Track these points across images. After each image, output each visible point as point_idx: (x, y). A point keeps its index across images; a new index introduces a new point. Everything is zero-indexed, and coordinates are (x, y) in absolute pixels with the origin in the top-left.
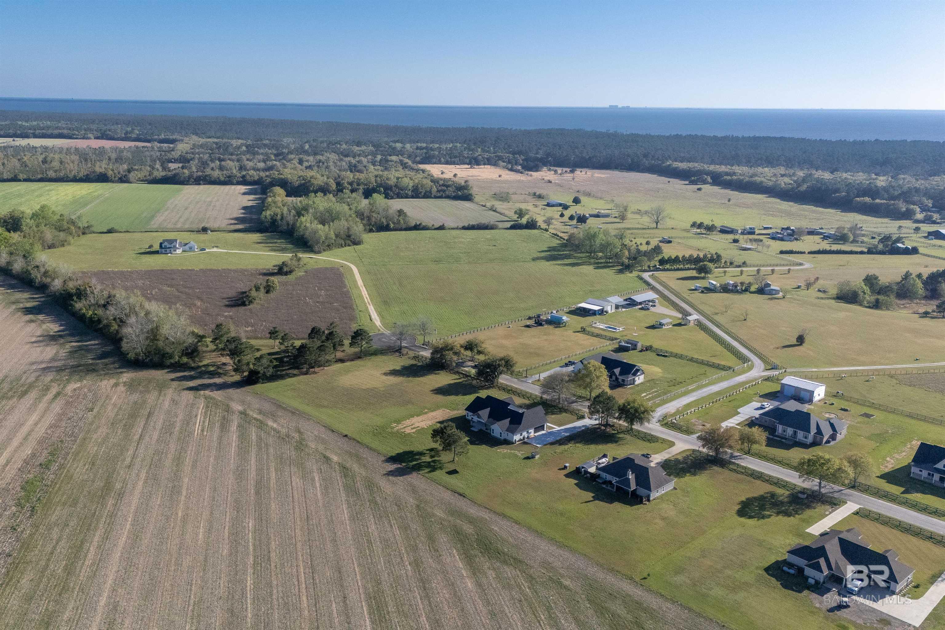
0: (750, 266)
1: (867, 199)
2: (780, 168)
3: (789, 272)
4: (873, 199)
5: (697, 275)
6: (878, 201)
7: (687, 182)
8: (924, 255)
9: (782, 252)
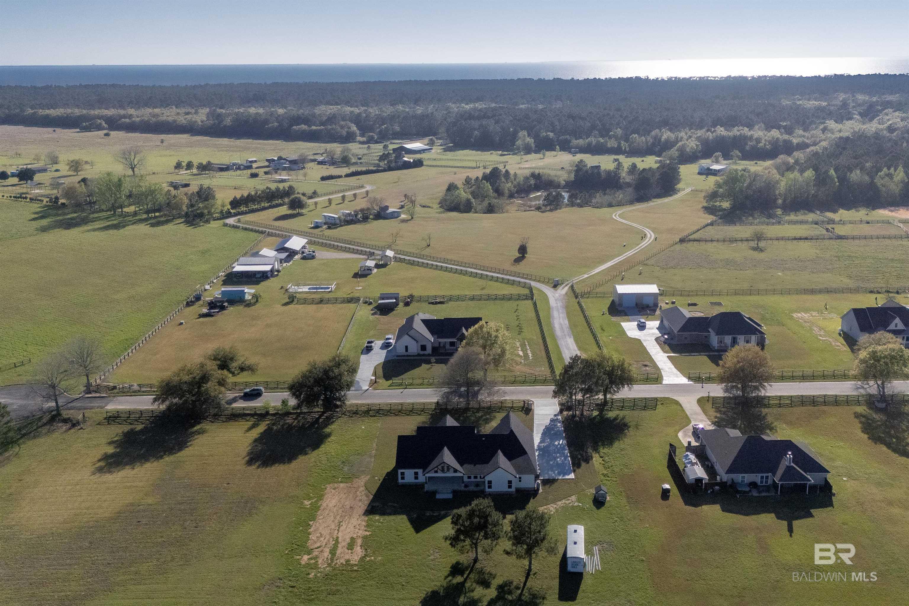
0: (321, 196)
1: (304, 127)
2: (172, 108)
3: (367, 195)
4: (310, 126)
5: (290, 212)
6: (314, 128)
7: (78, 130)
8: (428, 166)
9: (323, 179)
